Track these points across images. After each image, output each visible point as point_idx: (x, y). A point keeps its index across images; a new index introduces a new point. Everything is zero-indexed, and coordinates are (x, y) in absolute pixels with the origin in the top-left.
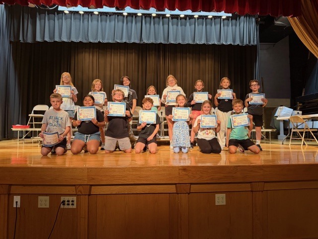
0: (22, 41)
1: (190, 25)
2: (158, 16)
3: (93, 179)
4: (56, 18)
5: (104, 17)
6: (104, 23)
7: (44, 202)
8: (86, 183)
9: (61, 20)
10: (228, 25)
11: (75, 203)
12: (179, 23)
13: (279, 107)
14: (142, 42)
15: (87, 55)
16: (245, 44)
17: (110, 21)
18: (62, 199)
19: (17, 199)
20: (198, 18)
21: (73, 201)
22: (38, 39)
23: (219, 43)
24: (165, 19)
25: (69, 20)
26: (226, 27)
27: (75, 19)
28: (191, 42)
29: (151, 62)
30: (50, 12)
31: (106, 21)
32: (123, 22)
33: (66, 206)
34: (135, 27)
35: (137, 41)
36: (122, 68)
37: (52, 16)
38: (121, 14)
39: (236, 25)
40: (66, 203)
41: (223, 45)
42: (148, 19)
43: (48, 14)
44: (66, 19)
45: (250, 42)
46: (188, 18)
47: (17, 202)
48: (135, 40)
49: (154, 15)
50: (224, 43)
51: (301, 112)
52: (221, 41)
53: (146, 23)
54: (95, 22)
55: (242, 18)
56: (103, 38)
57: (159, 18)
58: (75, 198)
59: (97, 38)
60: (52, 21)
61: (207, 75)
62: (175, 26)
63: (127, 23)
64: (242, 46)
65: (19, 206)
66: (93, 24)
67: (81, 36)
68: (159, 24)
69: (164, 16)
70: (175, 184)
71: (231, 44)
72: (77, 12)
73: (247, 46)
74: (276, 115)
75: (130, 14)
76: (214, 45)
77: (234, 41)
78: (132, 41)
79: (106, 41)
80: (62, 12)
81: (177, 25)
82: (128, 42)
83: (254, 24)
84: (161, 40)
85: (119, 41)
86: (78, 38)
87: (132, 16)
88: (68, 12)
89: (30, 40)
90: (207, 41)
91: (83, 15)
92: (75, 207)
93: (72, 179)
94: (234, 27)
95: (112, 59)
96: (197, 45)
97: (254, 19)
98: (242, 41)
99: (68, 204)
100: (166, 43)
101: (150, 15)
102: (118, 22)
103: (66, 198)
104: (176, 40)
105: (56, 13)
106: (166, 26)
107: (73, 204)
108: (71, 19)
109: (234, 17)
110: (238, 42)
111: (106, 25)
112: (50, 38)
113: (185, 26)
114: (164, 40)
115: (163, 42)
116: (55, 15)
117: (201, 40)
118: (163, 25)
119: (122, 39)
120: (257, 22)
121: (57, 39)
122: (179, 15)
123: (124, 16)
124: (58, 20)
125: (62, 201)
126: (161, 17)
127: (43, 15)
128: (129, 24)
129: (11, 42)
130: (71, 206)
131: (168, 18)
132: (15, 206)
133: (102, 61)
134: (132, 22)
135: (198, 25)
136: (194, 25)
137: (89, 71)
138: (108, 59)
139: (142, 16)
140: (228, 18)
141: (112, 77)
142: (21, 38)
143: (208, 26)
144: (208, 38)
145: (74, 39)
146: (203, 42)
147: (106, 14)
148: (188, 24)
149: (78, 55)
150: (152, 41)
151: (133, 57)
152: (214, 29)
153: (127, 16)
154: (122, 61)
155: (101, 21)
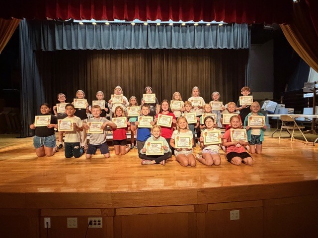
0: (44, 50)
1: (190, 32)
2: (162, 25)
3: (117, 203)
4: (72, 28)
5: (114, 26)
6: (114, 32)
7: (72, 223)
8: (111, 206)
9: (76, 30)
10: (223, 31)
11: (101, 223)
12: (181, 30)
13: (265, 101)
14: (148, 48)
15: (101, 60)
16: (238, 48)
17: (120, 30)
18: (89, 219)
19: (47, 220)
20: (197, 26)
21: (99, 221)
22: (58, 48)
23: (215, 48)
24: (168, 27)
25: (83, 30)
26: (221, 33)
27: (89, 29)
28: (191, 47)
29: (156, 64)
30: (66, 24)
31: (116, 30)
32: (131, 31)
33: (93, 226)
34: (141, 35)
35: (144, 48)
36: (131, 70)
37: (68, 26)
38: (130, 24)
39: (231, 31)
40: (93, 223)
41: (219, 49)
42: (153, 27)
43: (65, 25)
44: (81, 29)
45: (242, 46)
46: (188, 26)
47: (47, 223)
48: (142, 46)
49: (159, 24)
50: (220, 48)
51: (284, 105)
52: (218, 46)
53: (151, 31)
54: (106, 31)
55: (236, 24)
56: (114, 46)
57: (163, 26)
58: (101, 219)
59: (109, 46)
60: (69, 31)
61: (204, 74)
62: (177, 33)
63: (135, 31)
64: (235, 50)
65: (49, 227)
66: (105, 33)
67: (95, 45)
68: (163, 31)
69: (167, 25)
70: (194, 205)
71: (226, 48)
72: (91, 23)
73: (240, 49)
74: (262, 108)
75: (137, 24)
76: (211, 49)
77: (229, 45)
78: (140, 47)
79: (116, 48)
80: (78, 23)
81: (179, 32)
82: (136, 48)
83: (247, 29)
84: (165, 46)
85: (128, 48)
86: (92, 46)
87: (139, 26)
88: (82, 24)
89: (50, 49)
90: (205, 46)
91: (96, 25)
92: (101, 226)
93: (98, 203)
94: (229, 32)
95: (122, 63)
96: (196, 49)
97: (246, 25)
98: (236, 45)
99: (95, 224)
100: (169, 48)
101: (155, 25)
102: (127, 30)
103: (93, 219)
104: (178, 45)
105: (72, 24)
106: (169, 33)
107: (99, 224)
108: (85, 29)
109: (230, 25)
110: (232, 46)
111: (116, 34)
112: (68, 46)
113: (186, 32)
114: (168, 45)
115: (166, 47)
116: (71, 25)
117: (199, 45)
118: (166, 32)
119: (130, 46)
120: (249, 28)
121: (74, 48)
122: (180, 24)
123: (132, 25)
124: (74, 29)
125: (89, 222)
126: (165, 26)
127: (60, 26)
128: (137, 32)
129: (34, 51)
130: (97, 226)
131: (171, 26)
132: (46, 227)
133: (113, 65)
134: (139, 31)
135: (197, 32)
136: (193, 32)
137: (103, 73)
138: (119, 63)
139: (148, 26)
140: (224, 25)
141: (122, 78)
142: (43, 48)
143: (206, 33)
144: (206, 43)
145: (89, 47)
146: (202, 47)
147: (117, 24)
148: (188, 31)
149: (92, 61)
150: (157, 46)
151: (140, 60)
152: (211, 35)
153: (134, 26)
154: (131, 64)
155: (112, 30)
